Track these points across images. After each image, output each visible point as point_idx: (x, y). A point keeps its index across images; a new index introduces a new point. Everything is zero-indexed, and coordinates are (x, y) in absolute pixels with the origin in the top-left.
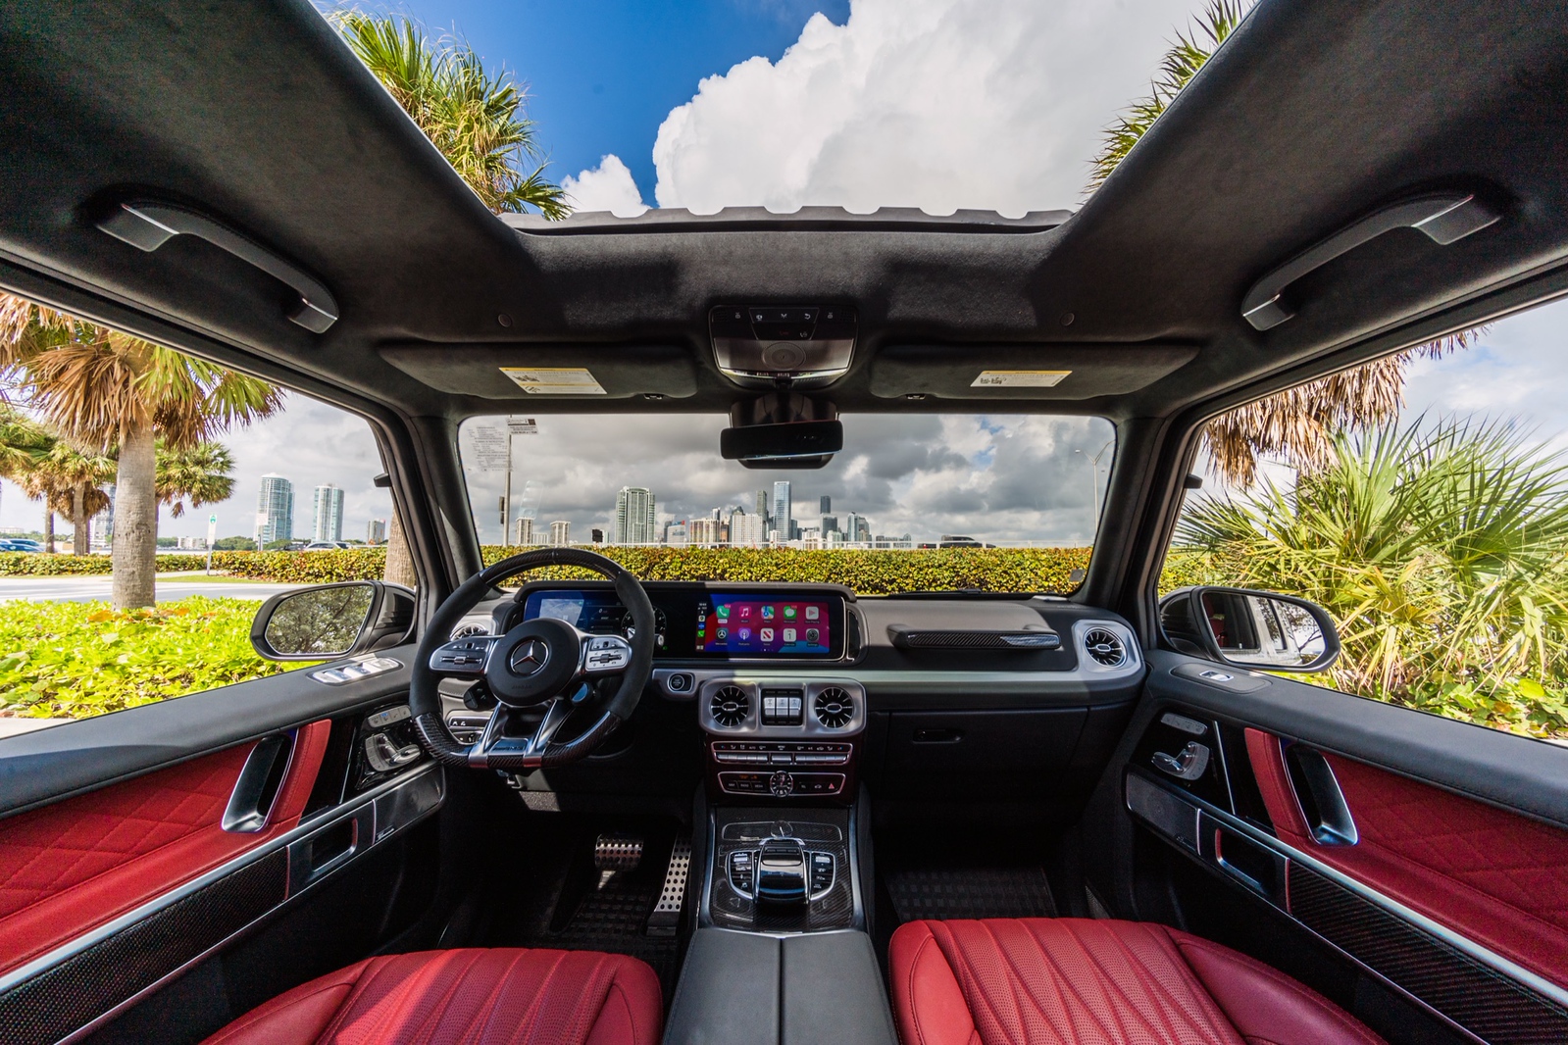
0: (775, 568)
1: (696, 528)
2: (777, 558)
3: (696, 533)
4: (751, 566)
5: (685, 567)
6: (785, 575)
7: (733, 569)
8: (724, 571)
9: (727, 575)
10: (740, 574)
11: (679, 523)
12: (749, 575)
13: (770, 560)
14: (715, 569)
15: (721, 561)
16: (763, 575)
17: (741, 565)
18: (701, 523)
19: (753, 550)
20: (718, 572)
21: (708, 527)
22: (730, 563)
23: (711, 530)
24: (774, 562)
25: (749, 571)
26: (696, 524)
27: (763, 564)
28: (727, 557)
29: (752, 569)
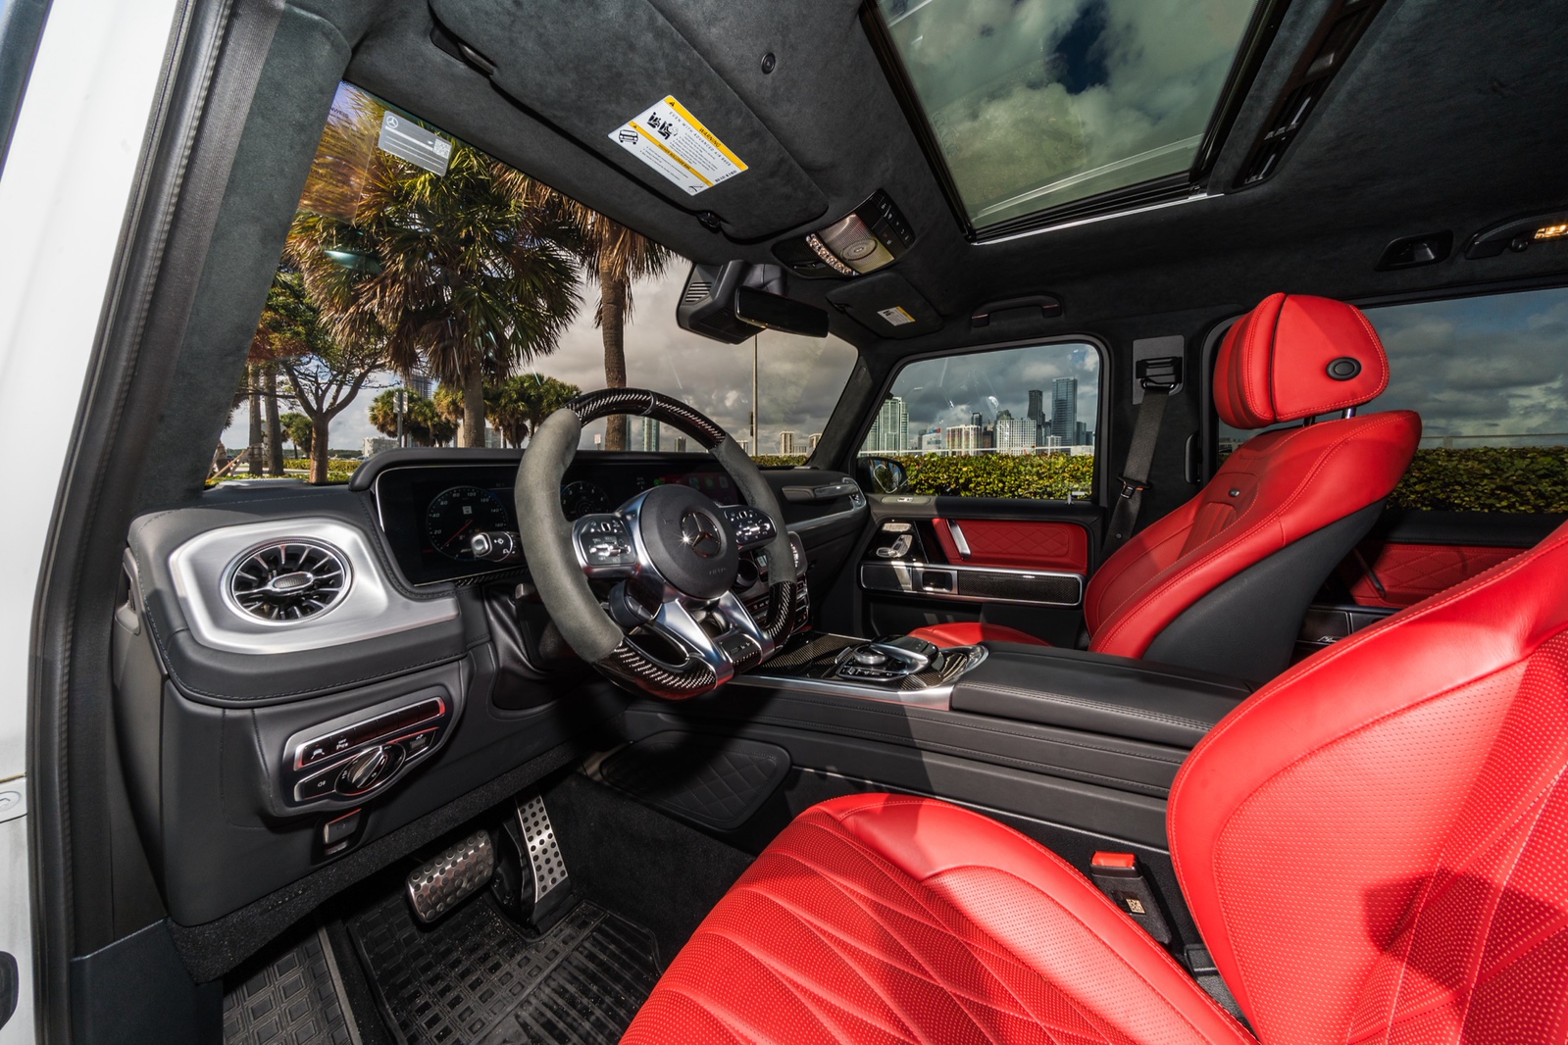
0: (1036, 478)
1: (953, 436)
2: (1040, 465)
3: (953, 440)
4: (1003, 475)
5: (921, 476)
6: (1050, 486)
7: (980, 479)
8: (969, 481)
9: (972, 485)
10: (989, 484)
11: (935, 431)
12: (1001, 485)
13: (1029, 467)
14: (957, 479)
15: (965, 469)
16: (1019, 486)
17: (989, 474)
18: (960, 431)
19: (1007, 457)
20: (961, 481)
21: (967, 434)
22: (975, 472)
23: (971, 437)
24: (1035, 469)
25: (1000, 481)
26: (953, 431)
27: (1019, 472)
28: (972, 465)
29: (1004, 479)
